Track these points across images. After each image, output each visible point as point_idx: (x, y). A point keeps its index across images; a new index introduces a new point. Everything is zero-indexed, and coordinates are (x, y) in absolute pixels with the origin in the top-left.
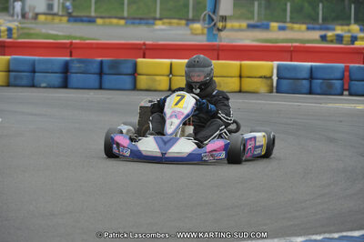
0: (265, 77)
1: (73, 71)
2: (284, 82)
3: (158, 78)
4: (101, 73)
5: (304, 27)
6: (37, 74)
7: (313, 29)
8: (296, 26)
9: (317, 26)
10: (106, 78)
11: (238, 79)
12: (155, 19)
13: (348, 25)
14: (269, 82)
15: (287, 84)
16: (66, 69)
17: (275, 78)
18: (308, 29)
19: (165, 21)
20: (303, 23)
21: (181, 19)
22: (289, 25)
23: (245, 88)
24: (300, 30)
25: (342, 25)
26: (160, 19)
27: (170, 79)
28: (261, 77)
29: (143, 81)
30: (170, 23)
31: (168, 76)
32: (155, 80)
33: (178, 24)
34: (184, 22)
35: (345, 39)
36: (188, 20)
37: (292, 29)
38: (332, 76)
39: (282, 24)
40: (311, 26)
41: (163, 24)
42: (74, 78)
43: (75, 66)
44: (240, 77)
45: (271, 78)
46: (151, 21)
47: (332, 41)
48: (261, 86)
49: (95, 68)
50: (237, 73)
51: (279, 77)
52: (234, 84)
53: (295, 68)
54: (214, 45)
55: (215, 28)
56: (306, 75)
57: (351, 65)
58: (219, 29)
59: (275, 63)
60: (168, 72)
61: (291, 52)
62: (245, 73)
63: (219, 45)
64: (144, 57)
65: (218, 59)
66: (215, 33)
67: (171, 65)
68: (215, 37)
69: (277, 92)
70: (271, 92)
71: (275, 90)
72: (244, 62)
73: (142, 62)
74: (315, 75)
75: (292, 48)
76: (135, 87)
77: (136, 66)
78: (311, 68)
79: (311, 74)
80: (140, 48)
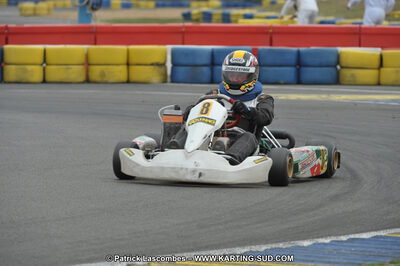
0: (158, 64)
2: (181, 70)
3: (29, 68)
5: (151, 4)
7: (164, 6)
8: (143, 3)
9: (168, 3)
11: (125, 67)
14: (162, 70)
15: (184, 71)
17: (169, 65)
18: (158, 6)
22: (132, 2)
23: (134, 77)
27: (44, 69)
28: (152, 64)
29: (11, 72)
31: (42, 65)
32: (26, 71)
35: (215, 18)
37: (138, 6)
39: (125, 1)
40: (160, 2)
44: (128, 64)
45: (163, 65)
47: (197, 20)
50: (124, 60)
51: (174, 64)
52: (120, 73)
53: (193, 53)
54: (92, 27)
55: (89, 7)
56: (206, 60)
57: (260, 48)
58: (94, 9)
59: (169, 48)
60: (41, 60)
61: (183, 33)
62: (134, 60)
63: (97, 28)
64: (7, 43)
65: (95, 44)
66: (88, 12)
67: (45, 51)
68: (89, 17)
69: (172, 82)
70: (165, 81)
71: (169, 80)
72: (132, 47)
73: (10, 49)
74: (217, 60)
75: (183, 29)
76: (2, 80)
77: (3, 54)
78: (213, 53)
79: (213, 59)
80: (2, 34)
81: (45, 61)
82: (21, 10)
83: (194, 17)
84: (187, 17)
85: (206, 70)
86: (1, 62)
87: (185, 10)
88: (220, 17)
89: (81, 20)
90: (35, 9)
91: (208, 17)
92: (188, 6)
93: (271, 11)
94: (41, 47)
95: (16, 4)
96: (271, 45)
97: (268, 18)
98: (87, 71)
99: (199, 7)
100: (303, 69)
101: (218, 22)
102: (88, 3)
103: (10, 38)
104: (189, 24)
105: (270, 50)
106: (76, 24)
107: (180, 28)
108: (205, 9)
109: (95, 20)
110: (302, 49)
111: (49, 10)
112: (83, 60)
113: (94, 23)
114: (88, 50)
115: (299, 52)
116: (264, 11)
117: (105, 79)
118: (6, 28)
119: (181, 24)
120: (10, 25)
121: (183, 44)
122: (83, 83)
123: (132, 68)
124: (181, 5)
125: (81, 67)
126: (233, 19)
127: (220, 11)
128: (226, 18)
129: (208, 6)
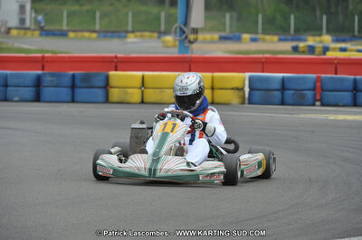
0: (237, 89)
1: (45, 85)
2: (257, 93)
3: (130, 90)
4: (73, 87)
6: (9, 88)
9: (289, 37)
10: (78, 91)
11: (210, 91)
12: (128, 32)
14: (241, 93)
15: (259, 95)
16: (38, 83)
17: (247, 90)
21: (152, 32)
22: (259, 36)
23: (217, 99)
27: (143, 92)
28: (233, 89)
29: (115, 94)
31: (140, 88)
32: (126, 93)
33: (150, 37)
34: (156, 34)
35: (317, 50)
38: (303, 87)
42: (46, 92)
43: (47, 80)
44: (212, 89)
45: (242, 89)
47: (304, 52)
48: (233, 98)
49: (67, 81)
50: (209, 85)
51: (251, 89)
53: (267, 79)
54: (187, 57)
56: (278, 86)
57: (323, 76)
58: (191, 42)
59: (248, 75)
60: (139, 84)
61: (263, 63)
62: (217, 85)
64: (116, 70)
67: (143, 77)
68: (187, 49)
69: (249, 103)
70: (243, 103)
71: (247, 102)
72: (216, 74)
73: (114, 75)
74: (287, 86)
75: (263, 60)
76: (107, 101)
77: (107, 78)
78: (283, 80)
79: (284, 85)
80: (112, 62)
81: (143, 86)
83: (301, 50)
85: (278, 94)
86: (107, 86)
94: (140, 74)
96: (336, 73)
100: (359, 94)
105: (331, 78)
107: (261, 58)
110: (358, 77)
115: (355, 80)
118: (116, 57)
120: (119, 56)
121: (263, 72)
123: (216, 92)
124: (299, 40)
127: (321, 45)
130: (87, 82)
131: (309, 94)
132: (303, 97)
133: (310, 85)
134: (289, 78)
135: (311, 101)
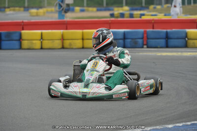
3: (34, 42)
4: (1, 40)
5: (95, 9)
7: (101, 10)
8: (90, 9)
9: (103, 8)
10: (3, 43)
11: (81, 41)
12: (5, 8)
13: (122, 7)
18: (98, 10)
19: (12, 9)
20: (94, 7)
21: (20, 7)
22: (85, 8)
24: (92, 11)
25: (118, 7)
26: (8, 7)
27: (41, 42)
29: (25, 44)
30: (14, 10)
31: (40, 40)
32: (32, 43)
33: (19, 10)
34: (22, 9)
35: (126, 16)
36: (25, 7)
37: (88, 11)
38: (136, 37)
39: (82, 8)
40: (99, 8)
41: (10, 10)
44: (83, 39)
46: (3, 9)
47: (117, 17)
50: (81, 37)
52: (79, 43)
53: (115, 33)
54: (65, 21)
55: (63, 11)
56: (121, 37)
57: (148, 30)
58: (66, 12)
60: (40, 38)
61: (110, 23)
62: (85, 37)
63: (67, 21)
64: (23, 30)
65: (67, 29)
66: (63, 14)
67: (42, 33)
68: (63, 16)
72: (85, 31)
73: (25, 33)
74: (126, 37)
75: (110, 22)
76: (21, 48)
77: (20, 35)
78: (124, 33)
79: (125, 36)
80: (21, 25)
81: (42, 38)
82: (30, 13)
83: (116, 16)
84: (112, 15)
85: (121, 41)
86: (20, 39)
87: (111, 12)
88: (128, 15)
89: (59, 18)
90: (37, 13)
91: (122, 15)
92: (113, 10)
93: (154, 12)
94: (40, 31)
95: (28, 10)
96: (153, 28)
97: (152, 15)
98: (63, 43)
99: (118, 10)
100: (169, 40)
101: (127, 18)
102: (63, 9)
103: (25, 27)
104: (113, 19)
105: (153, 31)
106: (57, 20)
107: (108, 21)
108: (121, 11)
109: (66, 18)
110: (169, 30)
111: (44, 13)
112: (60, 37)
113: (66, 19)
114: (63, 32)
115: (167, 32)
116: (150, 12)
117: (72, 47)
118: (23, 22)
119: (108, 19)
120: (24, 21)
121: (110, 28)
122: (61, 49)
123: (86, 41)
124: (109, 10)
125: (60, 41)
126: (134, 16)
127: (128, 13)
128: (131, 16)
129: (122, 10)
130: (9, 37)
131: (140, 41)
132: (136, 43)
133: (140, 36)
134: (128, 32)
135: (141, 45)
